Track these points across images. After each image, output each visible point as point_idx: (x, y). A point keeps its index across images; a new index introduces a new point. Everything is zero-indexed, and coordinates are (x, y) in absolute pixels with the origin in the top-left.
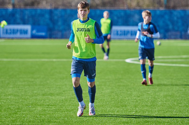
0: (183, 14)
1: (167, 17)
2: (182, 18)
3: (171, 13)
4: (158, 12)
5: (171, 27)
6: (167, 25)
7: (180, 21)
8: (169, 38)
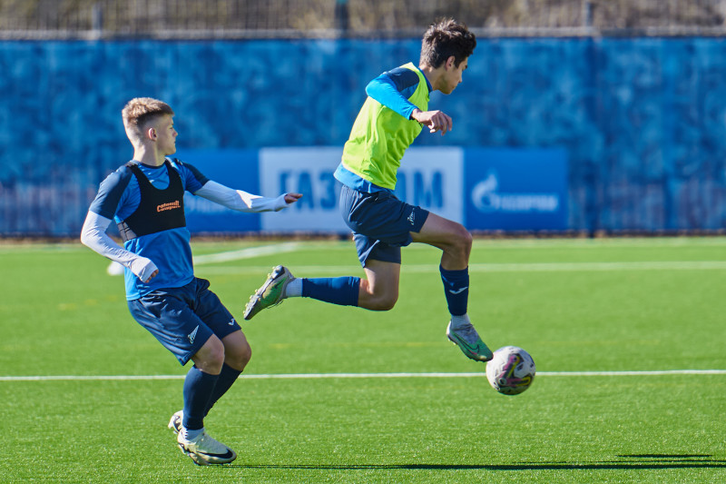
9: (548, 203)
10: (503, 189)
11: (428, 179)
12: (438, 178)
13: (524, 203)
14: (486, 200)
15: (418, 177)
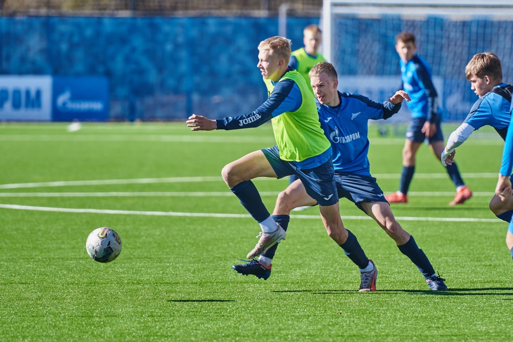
0: (194, 33)
1: (138, 42)
2: (191, 44)
3: (154, 28)
4: (108, 26)
5: (153, 77)
6: (141, 72)
7: (183, 54)
8: (149, 117)
9: (97, 106)
10: (75, 98)
11: (33, 94)
12: (38, 93)
13: (85, 106)
14: (64, 104)
15: (28, 93)
